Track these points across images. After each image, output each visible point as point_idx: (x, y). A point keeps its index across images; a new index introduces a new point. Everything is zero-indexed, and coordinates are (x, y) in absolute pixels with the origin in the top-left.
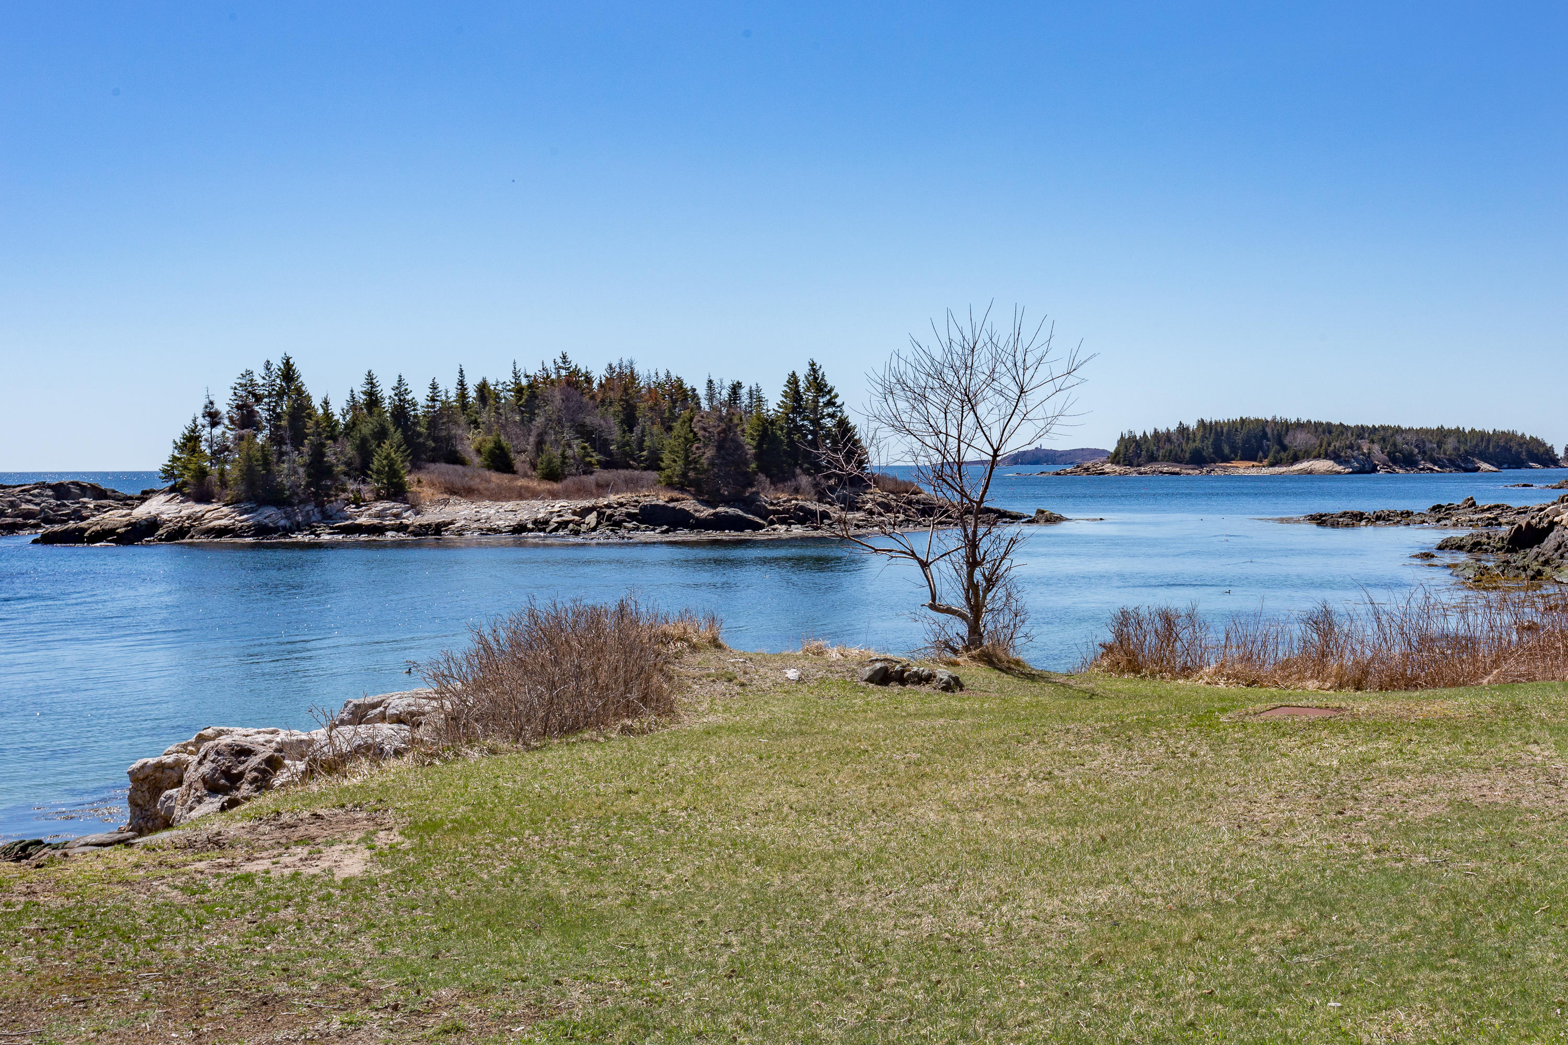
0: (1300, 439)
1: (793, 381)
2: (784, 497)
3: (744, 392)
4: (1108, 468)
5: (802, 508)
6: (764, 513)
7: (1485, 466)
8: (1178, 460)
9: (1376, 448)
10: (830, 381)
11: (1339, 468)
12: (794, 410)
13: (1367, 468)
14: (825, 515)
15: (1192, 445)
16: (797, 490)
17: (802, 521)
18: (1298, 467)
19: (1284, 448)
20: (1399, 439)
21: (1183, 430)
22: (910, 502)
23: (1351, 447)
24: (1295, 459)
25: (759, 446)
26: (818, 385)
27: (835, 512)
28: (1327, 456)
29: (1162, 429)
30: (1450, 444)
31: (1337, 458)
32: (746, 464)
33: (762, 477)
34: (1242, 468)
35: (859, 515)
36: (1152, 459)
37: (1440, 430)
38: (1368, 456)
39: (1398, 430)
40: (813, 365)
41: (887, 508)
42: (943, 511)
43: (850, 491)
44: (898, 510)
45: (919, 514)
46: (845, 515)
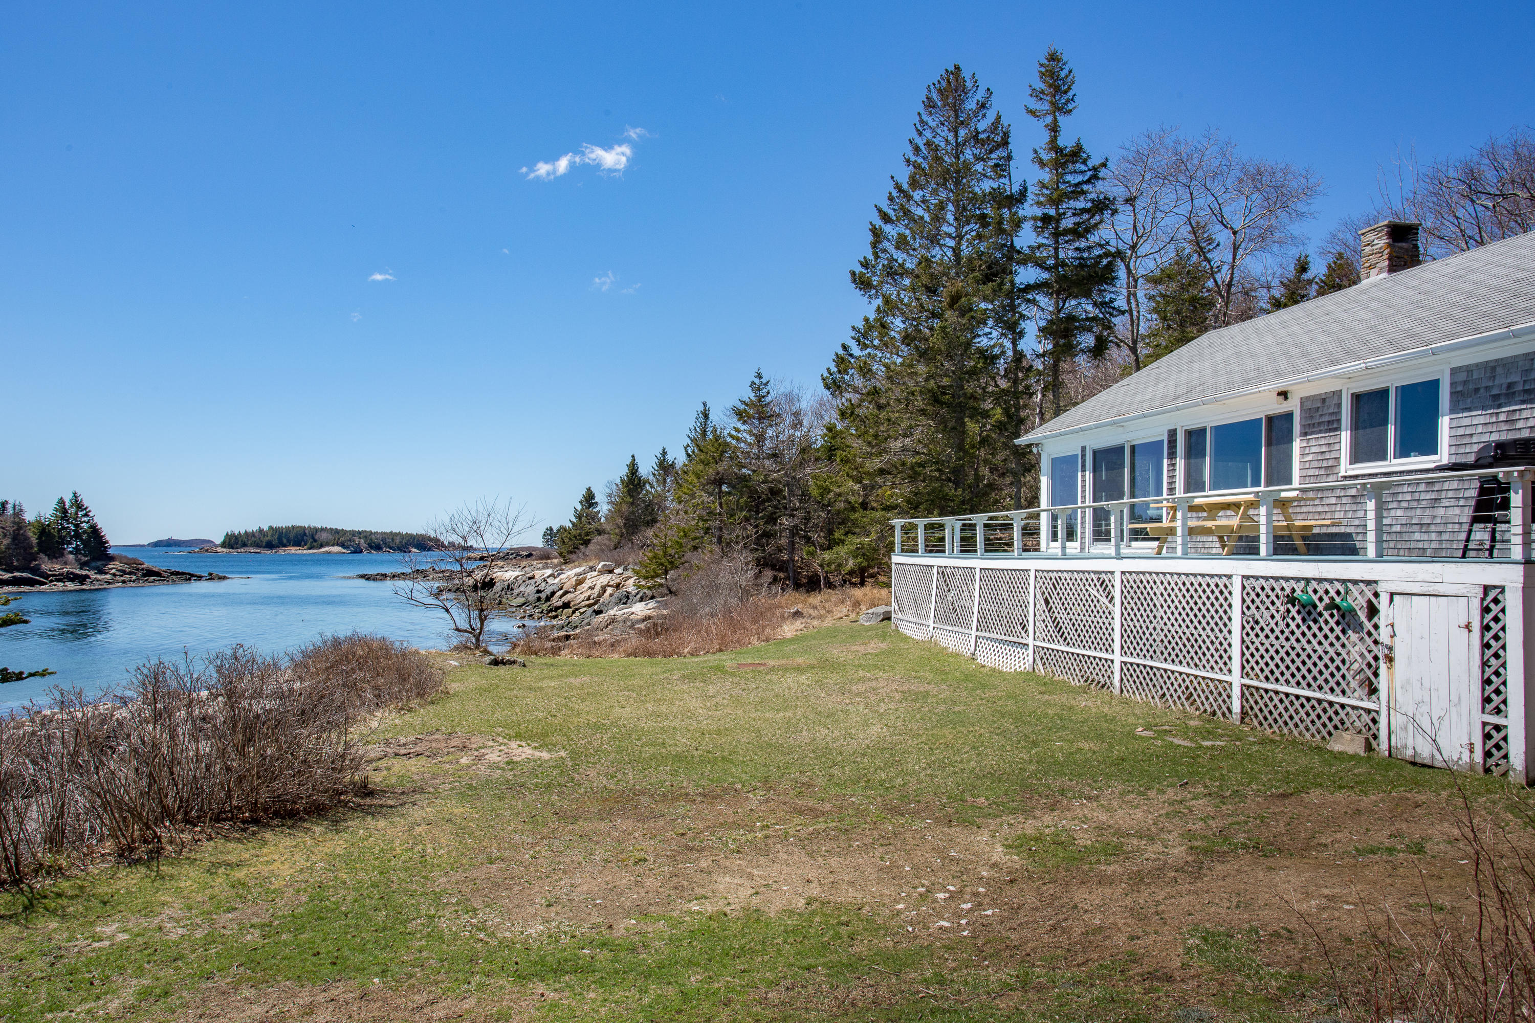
0: (324, 536)
1: (62, 502)
2: (57, 567)
3: (10, 506)
4: (219, 550)
5: (72, 573)
6: (47, 576)
7: (414, 550)
8: (258, 545)
9: (362, 541)
10: (86, 503)
11: (344, 550)
12: (62, 518)
13: (358, 551)
14: (88, 577)
15: (266, 539)
16: (66, 563)
17: (72, 580)
18: (323, 550)
19: (315, 541)
20: (373, 537)
21: (261, 531)
22: (138, 569)
23: (350, 540)
24: (321, 546)
25: (39, 538)
26: (78, 505)
27: (93, 575)
28: (338, 545)
29: (249, 530)
30: (398, 540)
31: (343, 546)
32: (32, 547)
33: (42, 555)
34: (293, 550)
35: (108, 576)
36: (244, 545)
37: (391, 533)
38: (358, 545)
39: (371, 533)
40: (75, 493)
41: (124, 572)
42: (158, 574)
43: (99, 563)
44: (130, 573)
45: (144, 575)
46: (99, 577)
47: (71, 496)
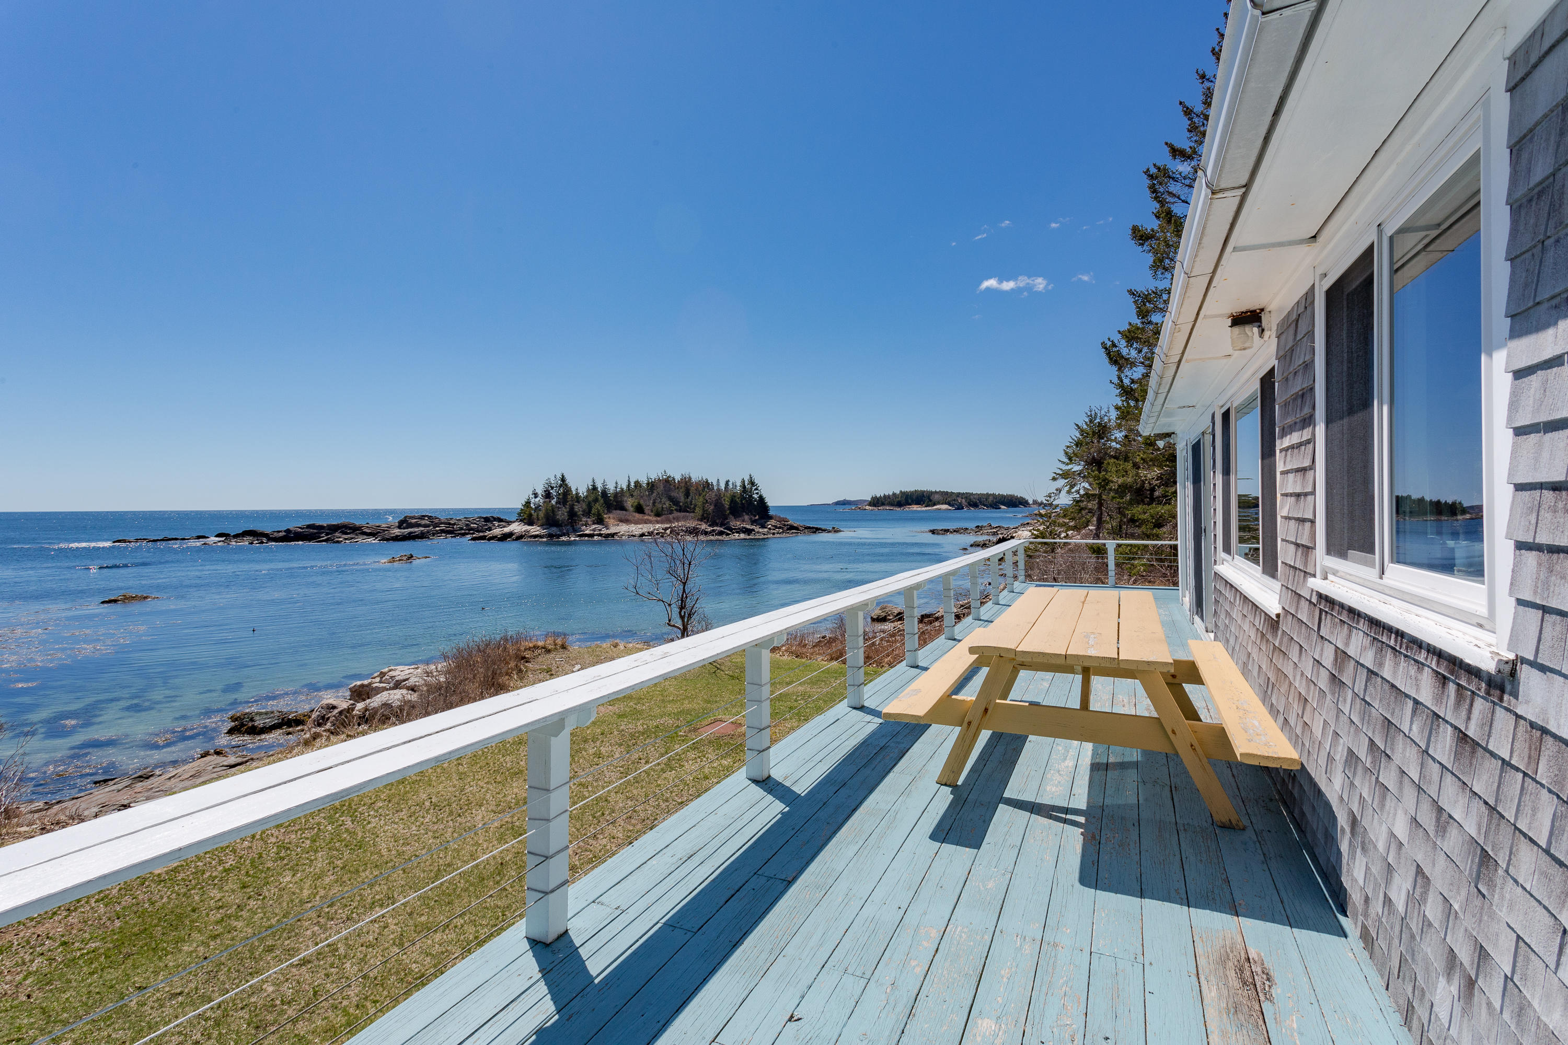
0: (936, 497)
1: (743, 481)
2: (738, 523)
3: (730, 484)
4: (867, 507)
5: (744, 528)
6: (731, 529)
7: (1003, 507)
8: (892, 505)
9: (964, 500)
10: (756, 482)
11: (950, 508)
12: (743, 492)
13: (960, 508)
14: (753, 530)
15: (898, 500)
16: (743, 521)
17: (744, 532)
18: (935, 507)
19: (931, 500)
20: (972, 497)
21: (894, 494)
22: (785, 525)
23: (954, 500)
24: (934, 504)
25: (730, 505)
26: (752, 483)
27: (757, 529)
28: (946, 504)
29: (887, 494)
30: (991, 499)
31: (949, 504)
32: (725, 511)
33: (731, 516)
34: (915, 508)
35: (766, 530)
36: (883, 504)
37: (987, 494)
38: (960, 503)
39: (972, 494)
40: (751, 475)
41: (776, 527)
42: (797, 528)
43: (763, 521)
44: (780, 528)
45: (788, 529)
46: (761, 530)
47: (748, 477)
